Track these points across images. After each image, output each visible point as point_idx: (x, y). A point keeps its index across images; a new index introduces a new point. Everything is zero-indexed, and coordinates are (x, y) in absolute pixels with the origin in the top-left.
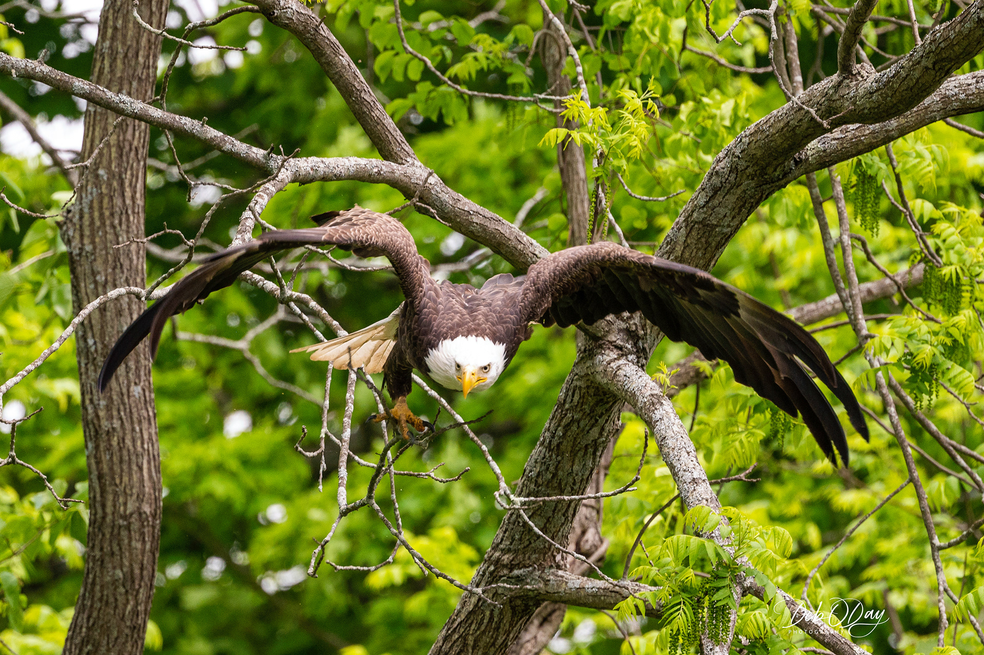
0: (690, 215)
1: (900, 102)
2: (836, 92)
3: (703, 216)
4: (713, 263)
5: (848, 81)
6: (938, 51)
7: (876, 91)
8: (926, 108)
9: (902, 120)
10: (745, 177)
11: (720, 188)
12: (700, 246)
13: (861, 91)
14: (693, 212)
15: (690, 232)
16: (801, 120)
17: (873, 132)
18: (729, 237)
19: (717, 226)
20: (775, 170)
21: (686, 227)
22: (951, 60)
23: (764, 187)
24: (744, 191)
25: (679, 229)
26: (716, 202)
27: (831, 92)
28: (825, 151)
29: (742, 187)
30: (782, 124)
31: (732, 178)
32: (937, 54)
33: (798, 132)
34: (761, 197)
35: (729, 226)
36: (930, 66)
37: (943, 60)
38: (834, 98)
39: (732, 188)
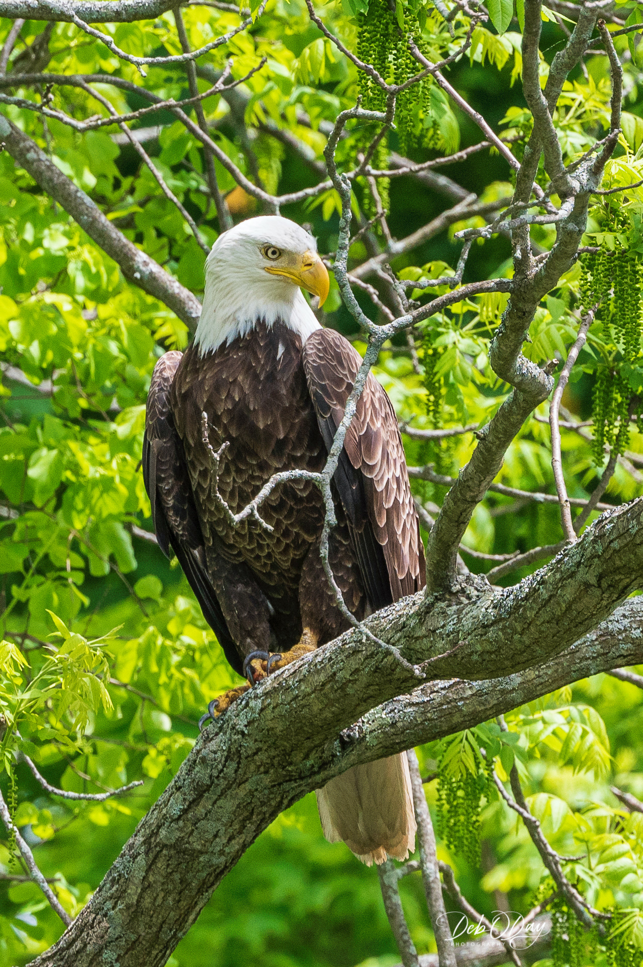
0: (154, 834)
1: (536, 642)
2: (421, 623)
3: (178, 834)
4: (192, 917)
5: (443, 605)
6: (607, 556)
7: (494, 623)
8: (573, 653)
9: (531, 674)
10: (252, 767)
11: (209, 786)
12: (170, 887)
13: (467, 623)
14: (159, 827)
15: (154, 862)
16: (357, 671)
17: (479, 694)
18: (222, 872)
19: (201, 853)
20: (307, 757)
21: (147, 853)
22: (631, 571)
23: (286, 786)
24: (251, 793)
25: (134, 857)
26: (200, 810)
27: (412, 623)
28: (393, 725)
29: (248, 786)
30: (322, 678)
31: (230, 770)
32: (606, 561)
33: (349, 690)
34: (281, 803)
35: (222, 853)
36: (593, 581)
37: (617, 570)
38: (419, 633)
39: (229, 787)
